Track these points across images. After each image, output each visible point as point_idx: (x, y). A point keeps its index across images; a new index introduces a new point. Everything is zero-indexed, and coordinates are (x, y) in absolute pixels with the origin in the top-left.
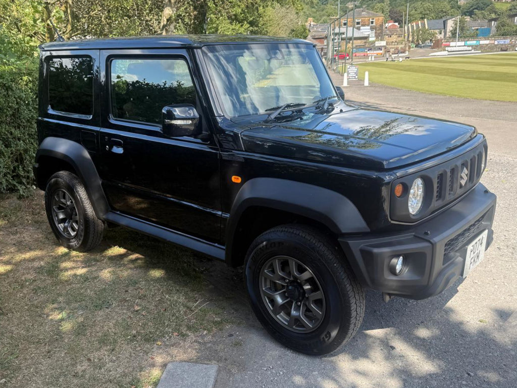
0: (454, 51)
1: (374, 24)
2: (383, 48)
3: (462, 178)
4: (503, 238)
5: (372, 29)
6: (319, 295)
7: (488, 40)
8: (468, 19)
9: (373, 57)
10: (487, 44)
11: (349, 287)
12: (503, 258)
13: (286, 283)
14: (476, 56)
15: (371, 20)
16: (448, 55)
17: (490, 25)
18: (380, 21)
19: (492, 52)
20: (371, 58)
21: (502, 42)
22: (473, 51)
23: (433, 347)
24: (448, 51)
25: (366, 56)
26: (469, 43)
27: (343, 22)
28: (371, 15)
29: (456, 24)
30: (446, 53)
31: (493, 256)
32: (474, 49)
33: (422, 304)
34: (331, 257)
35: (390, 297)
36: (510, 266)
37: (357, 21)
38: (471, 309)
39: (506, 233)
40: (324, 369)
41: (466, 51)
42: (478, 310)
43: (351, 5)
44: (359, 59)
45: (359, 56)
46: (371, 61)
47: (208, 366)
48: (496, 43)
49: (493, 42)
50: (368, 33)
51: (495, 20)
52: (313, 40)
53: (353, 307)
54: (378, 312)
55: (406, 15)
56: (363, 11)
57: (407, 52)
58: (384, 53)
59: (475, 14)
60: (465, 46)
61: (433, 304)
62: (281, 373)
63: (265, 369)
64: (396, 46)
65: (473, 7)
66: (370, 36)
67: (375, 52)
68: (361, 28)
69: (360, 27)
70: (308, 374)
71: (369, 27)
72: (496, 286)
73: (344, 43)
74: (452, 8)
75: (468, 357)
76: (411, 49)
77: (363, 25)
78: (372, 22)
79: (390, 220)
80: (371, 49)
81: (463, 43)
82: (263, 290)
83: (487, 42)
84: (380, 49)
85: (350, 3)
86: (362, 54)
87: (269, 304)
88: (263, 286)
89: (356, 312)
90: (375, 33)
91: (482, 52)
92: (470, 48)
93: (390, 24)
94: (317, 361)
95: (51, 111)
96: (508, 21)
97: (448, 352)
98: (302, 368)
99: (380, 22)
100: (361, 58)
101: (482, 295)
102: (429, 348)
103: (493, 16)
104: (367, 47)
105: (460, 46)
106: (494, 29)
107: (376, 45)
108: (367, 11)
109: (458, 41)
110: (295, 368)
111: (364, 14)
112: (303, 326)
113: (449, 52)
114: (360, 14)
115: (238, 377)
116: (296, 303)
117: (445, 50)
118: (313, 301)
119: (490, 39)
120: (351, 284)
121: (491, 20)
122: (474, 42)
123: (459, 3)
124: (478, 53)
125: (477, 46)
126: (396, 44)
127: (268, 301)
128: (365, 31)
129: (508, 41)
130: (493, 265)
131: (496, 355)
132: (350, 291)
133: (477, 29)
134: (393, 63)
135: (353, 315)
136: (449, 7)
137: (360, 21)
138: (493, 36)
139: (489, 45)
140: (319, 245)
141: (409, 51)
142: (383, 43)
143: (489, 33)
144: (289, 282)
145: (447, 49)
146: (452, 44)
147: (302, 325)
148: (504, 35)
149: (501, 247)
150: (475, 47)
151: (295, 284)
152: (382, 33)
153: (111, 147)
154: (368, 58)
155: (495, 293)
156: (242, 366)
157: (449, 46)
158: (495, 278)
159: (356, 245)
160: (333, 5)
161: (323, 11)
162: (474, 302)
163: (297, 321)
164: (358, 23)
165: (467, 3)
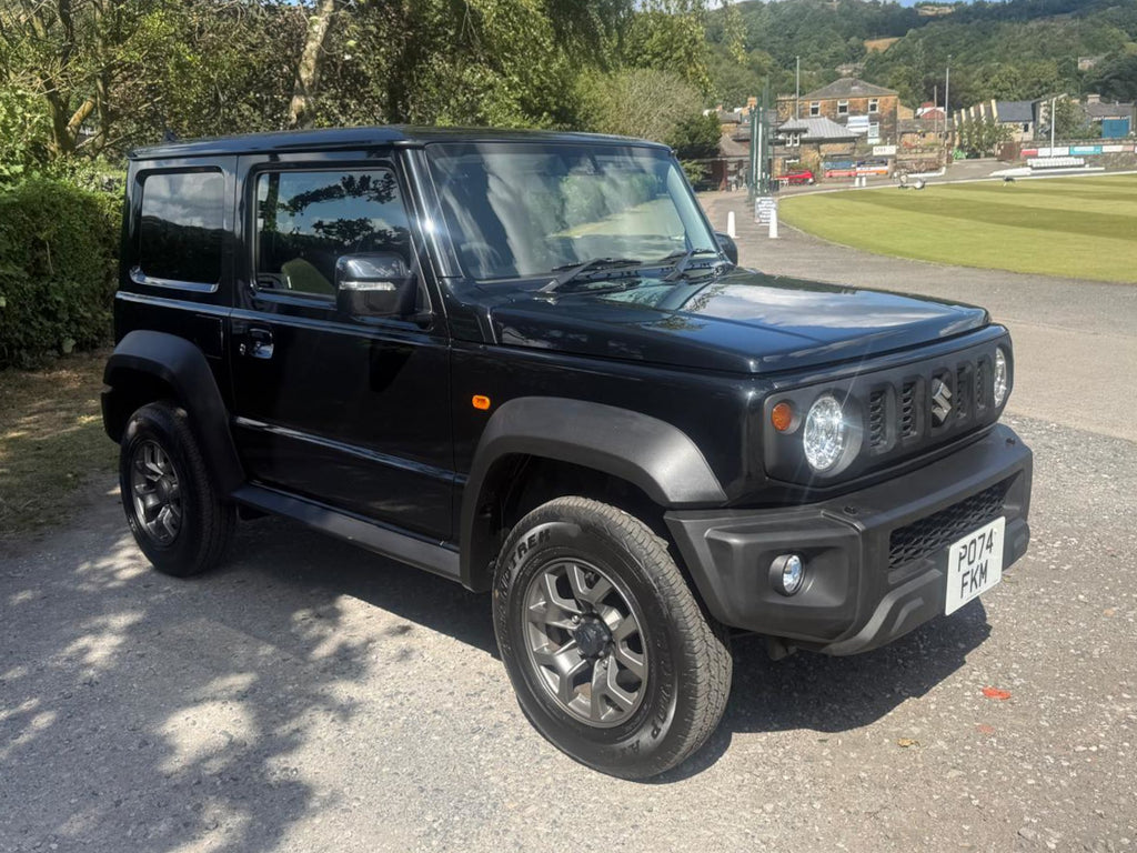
0: (1045, 168)
1: (877, 111)
2: (890, 160)
5: (873, 120)
7: (1120, 144)
9: (864, 179)
10: (1119, 154)
14: (1093, 180)
15: (870, 103)
16: (1033, 175)
18: (889, 104)
19: (1129, 169)
20: (861, 181)
22: (1087, 168)
24: (1031, 166)
25: (851, 178)
26: (1078, 150)
27: (811, 106)
28: (869, 93)
30: (1027, 171)
32: (1090, 162)
37: (839, 104)
41: (1072, 166)
43: (847, 69)
44: (838, 182)
45: (837, 178)
46: (861, 186)
49: (1130, 148)
50: (864, 130)
52: (734, 143)
56: (853, 84)
57: (944, 169)
58: (891, 170)
59: (1111, 89)
60: (1070, 156)
64: (918, 156)
65: (1111, 75)
66: (869, 135)
67: (872, 169)
68: (850, 119)
69: (847, 117)
71: (866, 117)
73: (807, 149)
74: (1063, 75)
76: (955, 163)
77: (854, 113)
78: (873, 107)
79: (765, 477)
80: (863, 163)
81: (1065, 151)
83: (1118, 148)
84: (882, 162)
85: (844, 66)
86: (844, 173)
90: (881, 128)
91: (1106, 170)
92: (1081, 161)
93: (927, 110)
99: (889, 107)
100: (841, 182)
104: (856, 159)
105: (1060, 156)
107: (875, 153)
108: (862, 82)
109: (1055, 146)
111: (855, 91)
113: (1034, 169)
114: (846, 89)
117: (1025, 165)
119: (1124, 142)
122: (1089, 149)
123: (1080, 65)
124: (1098, 173)
125: (1096, 156)
126: (919, 151)
128: (858, 124)
133: (1100, 123)
134: (902, 191)
136: (1055, 74)
137: (847, 104)
138: (1131, 137)
139: (1123, 155)
141: (947, 167)
142: (890, 150)
143: (1127, 130)
145: (1029, 161)
146: (1043, 152)
150: (1092, 160)
152: (894, 128)
154: (854, 181)
157: (1035, 156)
160: (807, 70)
161: (784, 81)
164: (843, 109)
165: (1096, 66)
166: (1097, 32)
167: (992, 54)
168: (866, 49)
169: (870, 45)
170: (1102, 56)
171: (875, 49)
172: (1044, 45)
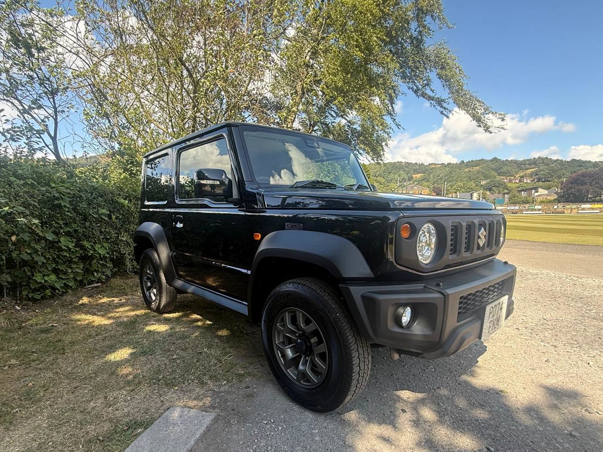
3: (479, 237)
4: (521, 321)
6: (323, 348)
8: (488, 193)
11: (351, 339)
12: (522, 337)
13: (296, 337)
17: (504, 197)
21: (513, 208)
23: (447, 414)
28: (419, 189)
29: (480, 196)
31: (513, 335)
33: (440, 371)
34: (334, 306)
35: (400, 356)
36: (530, 344)
38: (491, 379)
39: (523, 318)
40: (326, 428)
42: (498, 381)
47: (207, 414)
48: (508, 208)
49: (506, 208)
51: (507, 193)
53: (356, 361)
54: (394, 376)
55: (444, 190)
56: (414, 186)
59: (493, 190)
61: (452, 372)
62: (280, 428)
63: (266, 422)
65: (492, 186)
70: (307, 431)
72: (516, 360)
74: (477, 186)
75: (487, 429)
78: (421, 193)
79: (395, 264)
82: (276, 343)
83: (502, 208)
87: (281, 359)
88: (276, 339)
89: (358, 367)
94: (321, 418)
95: (147, 203)
96: (517, 194)
97: (465, 421)
98: (303, 424)
99: (426, 193)
101: (503, 367)
102: (444, 415)
103: (506, 191)
106: (507, 200)
108: (417, 186)
110: (297, 424)
111: (415, 188)
112: (310, 382)
114: (412, 188)
115: (235, 428)
116: (305, 357)
118: (317, 354)
119: (504, 206)
120: (354, 336)
121: (504, 194)
123: (482, 183)
127: (280, 355)
129: (517, 208)
130: (512, 341)
131: (520, 429)
132: (353, 343)
133: (495, 200)
135: (354, 370)
136: (474, 185)
137: (413, 192)
138: (507, 204)
140: (323, 294)
143: (504, 203)
144: (299, 335)
147: (308, 380)
148: (514, 203)
149: (520, 328)
151: (304, 337)
153: (176, 223)
155: (516, 366)
156: (243, 418)
158: (515, 353)
159: (357, 292)
161: (388, 186)
162: (494, 373)
163: (303, 375)
165: (487, 183)
166: (487, 172)
167: (453, 179)
168: (413, 177)
169: (414, 176)
170: (488, 181)
171: (416, 177)
172: (470, 176)
